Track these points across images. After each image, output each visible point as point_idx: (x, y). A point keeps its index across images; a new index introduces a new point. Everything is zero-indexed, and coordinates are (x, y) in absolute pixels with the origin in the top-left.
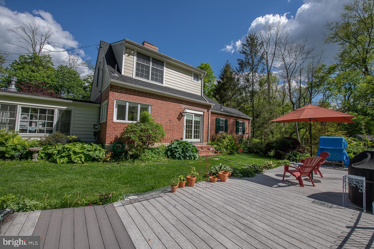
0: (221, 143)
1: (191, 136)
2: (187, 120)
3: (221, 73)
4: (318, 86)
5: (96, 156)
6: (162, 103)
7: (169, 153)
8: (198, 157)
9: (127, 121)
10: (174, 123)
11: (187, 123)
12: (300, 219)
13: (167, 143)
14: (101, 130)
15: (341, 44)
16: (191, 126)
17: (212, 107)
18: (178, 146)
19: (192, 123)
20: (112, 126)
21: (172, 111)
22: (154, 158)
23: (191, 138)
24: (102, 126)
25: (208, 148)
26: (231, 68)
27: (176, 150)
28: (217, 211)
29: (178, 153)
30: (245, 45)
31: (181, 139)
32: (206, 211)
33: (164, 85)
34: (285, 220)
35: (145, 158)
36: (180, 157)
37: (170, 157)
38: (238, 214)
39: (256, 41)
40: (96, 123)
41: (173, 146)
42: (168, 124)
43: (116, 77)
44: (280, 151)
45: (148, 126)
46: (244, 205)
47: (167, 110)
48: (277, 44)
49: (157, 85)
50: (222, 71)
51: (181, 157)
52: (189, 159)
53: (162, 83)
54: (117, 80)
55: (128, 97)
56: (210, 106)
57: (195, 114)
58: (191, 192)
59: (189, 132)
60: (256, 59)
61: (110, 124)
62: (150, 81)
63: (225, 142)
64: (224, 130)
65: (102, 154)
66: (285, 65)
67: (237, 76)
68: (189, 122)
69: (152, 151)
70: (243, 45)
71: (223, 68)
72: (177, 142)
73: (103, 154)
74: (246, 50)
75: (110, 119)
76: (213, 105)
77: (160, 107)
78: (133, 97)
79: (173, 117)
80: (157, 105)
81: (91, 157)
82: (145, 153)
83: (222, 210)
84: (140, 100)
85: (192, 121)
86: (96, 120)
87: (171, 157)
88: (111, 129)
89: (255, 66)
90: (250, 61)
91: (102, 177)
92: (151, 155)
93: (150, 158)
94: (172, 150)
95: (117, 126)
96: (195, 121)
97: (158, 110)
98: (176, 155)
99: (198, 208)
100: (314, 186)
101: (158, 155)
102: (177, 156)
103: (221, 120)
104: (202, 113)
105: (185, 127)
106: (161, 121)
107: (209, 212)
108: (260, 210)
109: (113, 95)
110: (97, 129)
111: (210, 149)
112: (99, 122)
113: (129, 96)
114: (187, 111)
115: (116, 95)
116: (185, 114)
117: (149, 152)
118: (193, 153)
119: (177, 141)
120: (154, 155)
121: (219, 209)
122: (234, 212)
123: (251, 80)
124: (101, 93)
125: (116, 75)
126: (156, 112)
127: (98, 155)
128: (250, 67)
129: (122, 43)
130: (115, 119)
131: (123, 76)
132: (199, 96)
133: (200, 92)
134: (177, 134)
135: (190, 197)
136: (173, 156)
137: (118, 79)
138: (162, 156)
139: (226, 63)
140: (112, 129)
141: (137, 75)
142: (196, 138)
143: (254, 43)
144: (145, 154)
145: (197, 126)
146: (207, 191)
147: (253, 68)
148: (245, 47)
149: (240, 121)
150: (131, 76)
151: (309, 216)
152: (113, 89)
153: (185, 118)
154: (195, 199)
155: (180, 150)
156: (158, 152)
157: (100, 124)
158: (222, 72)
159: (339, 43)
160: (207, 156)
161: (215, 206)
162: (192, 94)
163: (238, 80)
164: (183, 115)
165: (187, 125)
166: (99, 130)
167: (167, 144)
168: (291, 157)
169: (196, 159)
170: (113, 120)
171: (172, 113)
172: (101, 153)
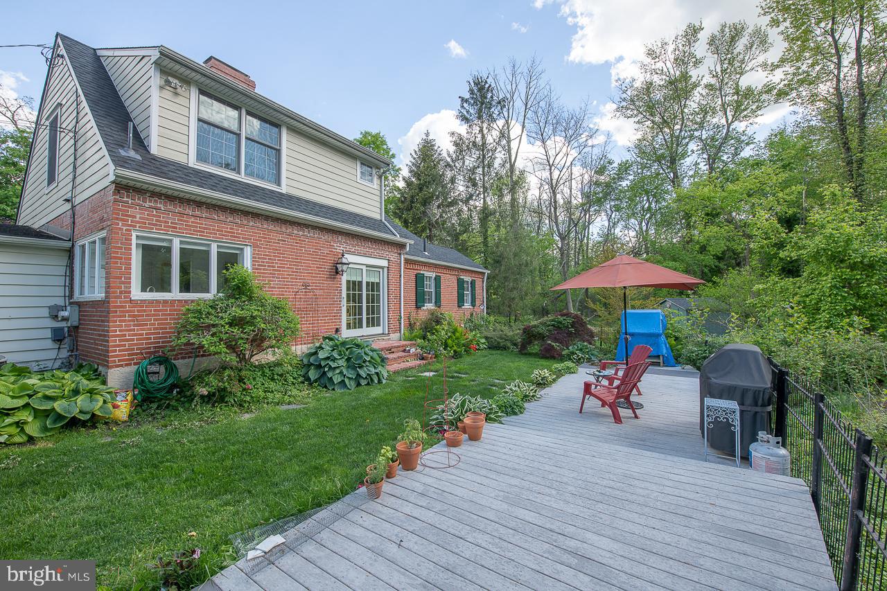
0: (433, 334)
1: (361, 320)
2: (348, 282)
3: (413, 161)
4: (599, 202)
5: (81, 412)
6: (283, 241)
7: (313, 374)
8: (386, 375)
9: (175, 294)
10: (317, 292)
11: (348, 289)
12: (659, 507)
13: (299, 347)
14: (80, 324)
15: (638, 122)
16: (360, 296)
17: (408, 249)
18: (335, 354)
19: (360, 289)
20: (128, 311)
21: (311, 261)
22: (272, 392)
23: (361, 326)
24: (85, 311)
25: (405, 350)
26: (437, 151)
27: (333, 365)
28: (502, 530)
29: (338, 371)
30: (466, 101)
31: (337, 331)
32: (478, 536)
33: (284, 189)
34: (635, 517)
35: (248, 398)
36: (343, 381)
37: (316, 384)
38: (548, 526)
39: (489, 95)
40: (60, 302)
41: (322, 355)
42: (301, 295)
43: (133, 160)
44: (553, 344)
45: (252, 309)
46: (547, 498)
47: (296, 259)
48: (528, 107)
49: (263, 189)
50: (415, 156)
51: (346, 380)
52: (368, 384)
53: (279, 185)
54: (137, 170)
55: (176, 224)
56: (402, 246)
57: (368, 266)
58: (420, 488)
59: (355, 311)
60: (490, 136)
61: (122, 307)
62: (242, 178)
63: (443, 333)
64: (433, 302)
65: (101, 403)
66: (547, 156)
67: (451, 171)
68: (354, 286)
69: (263, 375)
70: (463, 99)
71: (417, 150)
72: (331, 343)
73: (105, 402)
74: (468, 112)
75: (121, 292)
76: (409, 242)
77: (276, 250)
78: (192, 222)
79: (314, 277)
80: (267, 245)
81: (59, 417)
82: (244, 383)
83: (512, 524)
84: (218, 231)
85: (360, 283)
86: (60, 291)
87: (319, 385)
88: (124, 321)
89: (488, 150)
90: (479, 140)
91: (128, 486)
92: (263, 384)
93: (262, 394)
94: (320, 364)
95: (145, 311)
96: (368, 283)
97: (270, 259)
98: (331, 378)
99: (457, 533)
100: (636, 417)
101: (283, 384)
102: (337, 379)
103: (427, 277)
104: (384, 263)
105: (345, 299)
106: (281, 288)
107: (487, 537)
108: (583, 505)
109: (127, 216)
110: (65, 319)
111: (409, 350)
112: (71, 296)
113: (181, 220)
114: (349, 258)
115: (138, 216)
116: (345, 267)
117: (254, 379)
118: (375, 368)
119: (331, 339)
120: (272, 385)
121: (505, 523)
122: (538, 524)
123: (480, 184)
124: (73, 207)
125: (132, 154)
126: (265, 266)
127: (85, 409)
128: (477, 153)
129: (144, 57)
130: (136, 293)
131: (154, 158)
132: (376, 220)
133: (379, 211)
134: (325, 320)
135: (424, 504)
136: (324, 382)
137: (139, 167)
138: (294, 384)
139: (425, 137)
140: (129, 321)
141: (201, 157)
142: (373, 326)
143: (486, 98)
144: (244, 386)
145: (373, 295)
146: (454, 477)
147: (484, 156)
148: (465, 105)
149: (467, 278)
150: (181, 159)
151: (670, 497)
152: (125, 199)
153: (345, 278)
154: (438, 506)
155: (342, 363)
156: (281, 375)
157: (79, 304)
158: (414, 159)
159: (636, 120)
160: (406, 370)
161: (491, 516)
162: (358, 215)
163: (453, 181)
164: (340, 269)
165: (348, 295)
166: (76, 324)
167: (300, 349)
168: (573, 353)
169: (384, 381)
170: (130, 292)
171: (310, 267)
172: (97, 401)
